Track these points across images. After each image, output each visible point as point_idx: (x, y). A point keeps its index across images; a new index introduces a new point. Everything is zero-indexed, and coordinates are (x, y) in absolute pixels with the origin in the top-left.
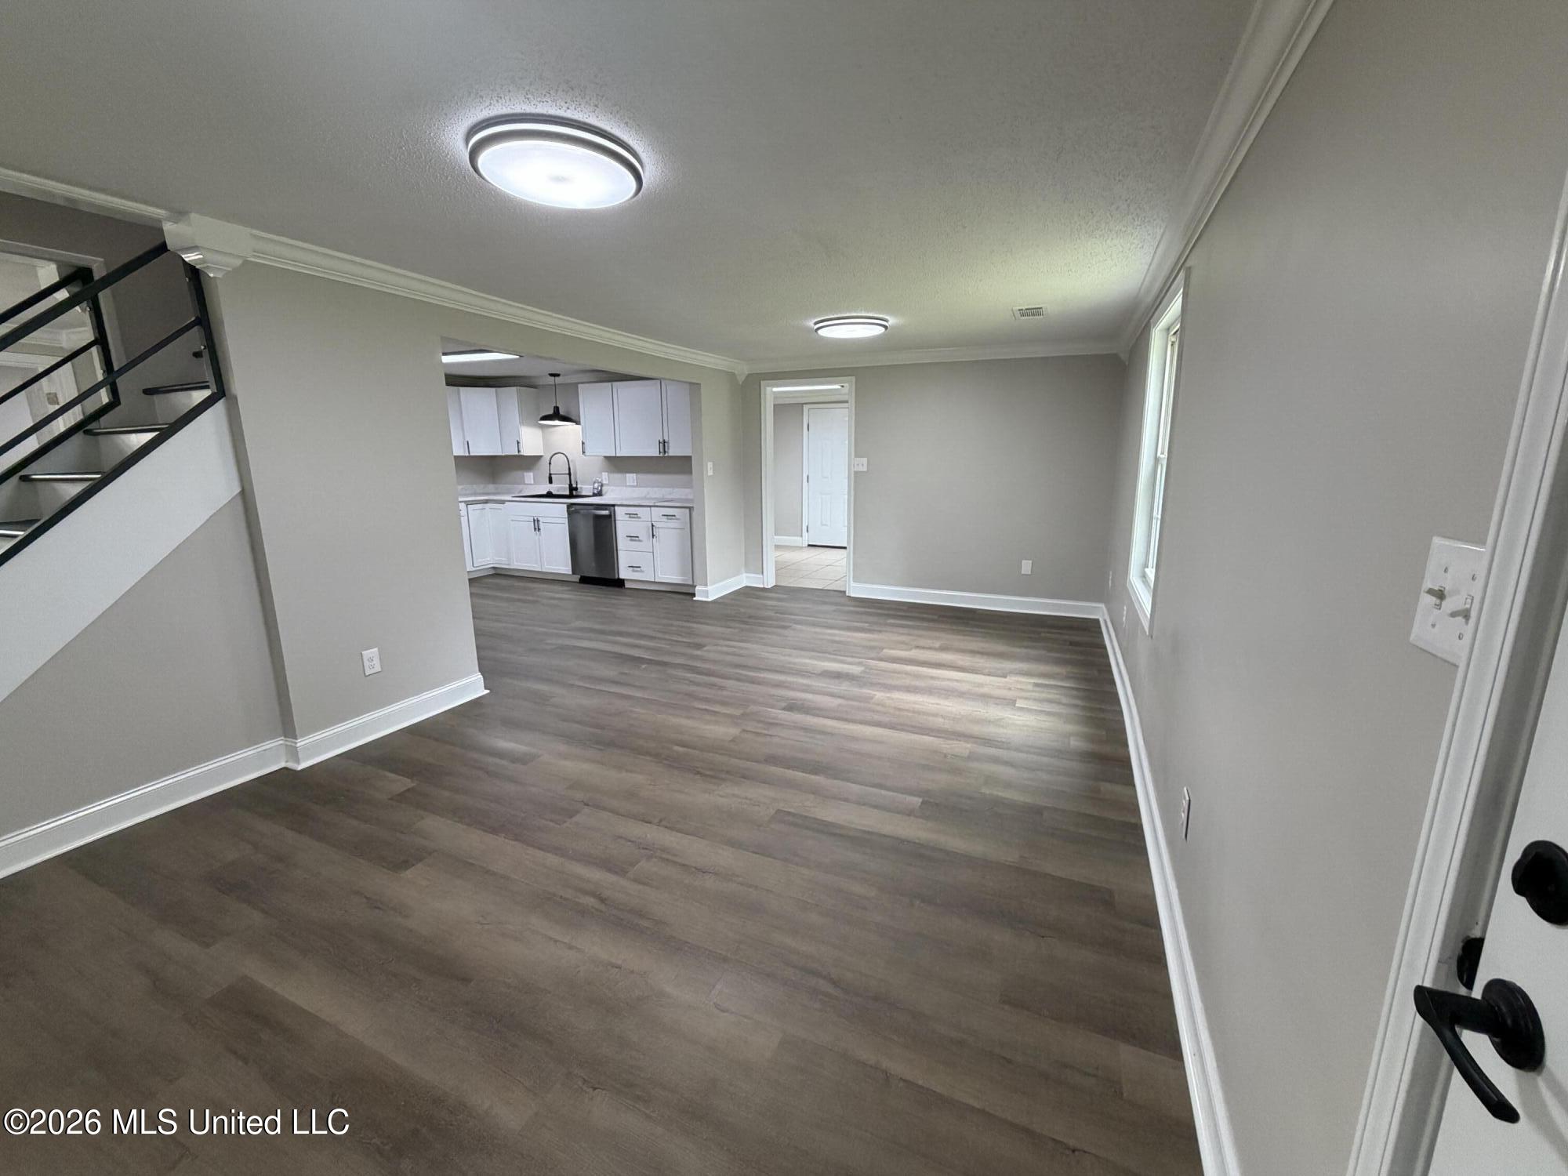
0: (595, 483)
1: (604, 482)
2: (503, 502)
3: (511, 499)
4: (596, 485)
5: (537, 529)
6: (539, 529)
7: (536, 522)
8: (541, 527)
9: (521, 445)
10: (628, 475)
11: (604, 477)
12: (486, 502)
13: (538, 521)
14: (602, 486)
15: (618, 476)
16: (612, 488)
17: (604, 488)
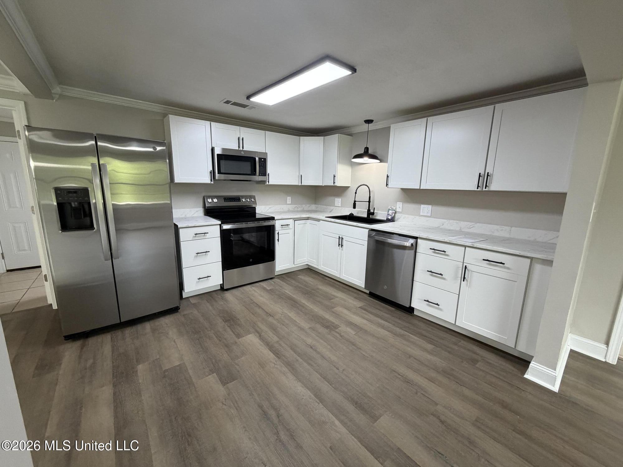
0: (389, 210)
1: (397, 210)
2: (318, 220)
3: (324, 218)
4: (390, 212)
5: (341, 245)
6: (342, 245)
7: (341, 239)
8: (344, 243)
9: (336, 178)
10: (422, 206)
11: (398, 207)
12: (308, 219)
13: (342, 239)
14: (395, 213)
15: (412, 207)
16: (404, 215)
17: (397, 215)
